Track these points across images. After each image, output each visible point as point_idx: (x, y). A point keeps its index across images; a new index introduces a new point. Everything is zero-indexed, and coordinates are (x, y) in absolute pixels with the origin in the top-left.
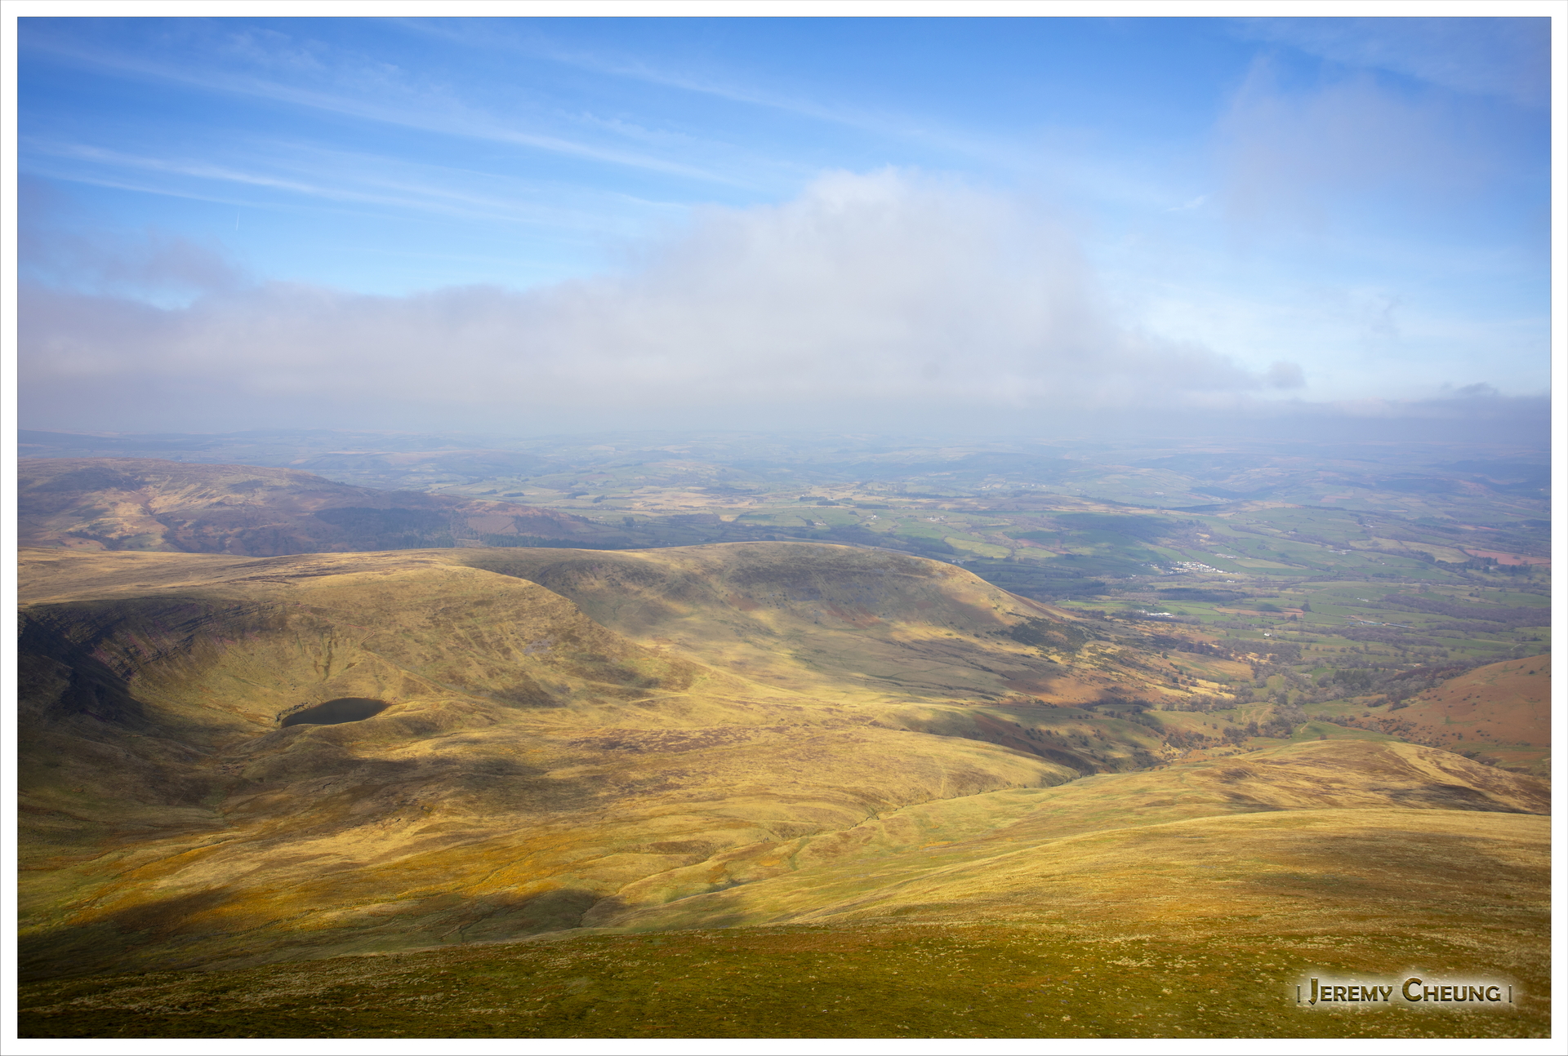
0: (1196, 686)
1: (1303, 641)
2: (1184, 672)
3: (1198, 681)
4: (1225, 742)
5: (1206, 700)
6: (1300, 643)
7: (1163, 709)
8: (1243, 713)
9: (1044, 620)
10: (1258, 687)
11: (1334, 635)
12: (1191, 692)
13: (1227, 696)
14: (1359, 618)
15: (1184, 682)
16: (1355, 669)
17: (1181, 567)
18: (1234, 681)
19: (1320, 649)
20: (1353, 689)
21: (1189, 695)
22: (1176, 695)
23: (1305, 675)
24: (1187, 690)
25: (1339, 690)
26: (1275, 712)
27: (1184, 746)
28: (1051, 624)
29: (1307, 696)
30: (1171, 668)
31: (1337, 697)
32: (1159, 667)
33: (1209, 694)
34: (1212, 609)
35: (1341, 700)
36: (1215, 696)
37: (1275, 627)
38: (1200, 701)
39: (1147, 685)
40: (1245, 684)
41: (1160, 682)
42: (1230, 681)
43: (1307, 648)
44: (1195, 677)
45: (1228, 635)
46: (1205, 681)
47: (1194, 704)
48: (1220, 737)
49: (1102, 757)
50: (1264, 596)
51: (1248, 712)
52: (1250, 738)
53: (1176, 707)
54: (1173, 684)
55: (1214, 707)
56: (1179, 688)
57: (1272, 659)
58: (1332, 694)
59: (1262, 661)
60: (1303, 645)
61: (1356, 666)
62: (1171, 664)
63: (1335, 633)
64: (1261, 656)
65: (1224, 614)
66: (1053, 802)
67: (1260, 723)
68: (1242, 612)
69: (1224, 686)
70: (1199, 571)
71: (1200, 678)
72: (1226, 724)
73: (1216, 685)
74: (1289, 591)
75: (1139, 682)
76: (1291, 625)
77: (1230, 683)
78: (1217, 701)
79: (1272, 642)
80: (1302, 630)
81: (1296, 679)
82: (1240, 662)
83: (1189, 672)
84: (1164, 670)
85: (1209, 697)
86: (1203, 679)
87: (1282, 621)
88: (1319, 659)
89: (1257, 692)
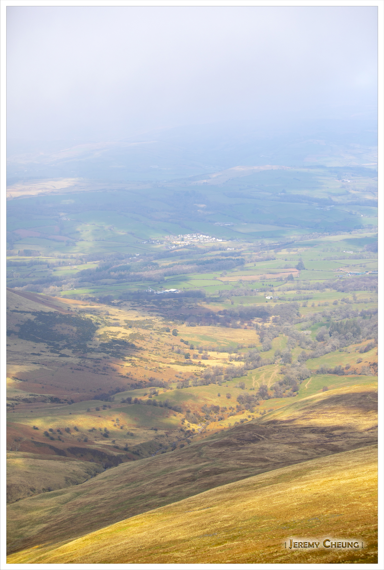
0: (207, 359)
1: (300, 299)
2: (195, 347)
3: (210, 353)
4: (239, 410)
5: (218, 372)
6: (298, 302)
7: (178, 387)
8: (253, 378)
9: (50, 313)
10: (265, 350)
11: (328, 290)
12: (203, 366)
13: (237, 364)
14: (346, 270)
15: (196, 357)
16: (347, 319)
17: (183, 240)
18: (242, 347)
19: (316, 305)
20: (346, 338)
21: (202, 369)
22: (190, 371)
23: (305, 332)
24: (199, 365)
25: (335, 341)
26: (282, 372)
27: (202, 421)
28: (58, 317)
29: (309, 352)
30: (182, 344)
31: (334, 348)
32: (171, 345)
33: (221, 365)
34: (215, 279)
35: (337, 351)
36: (226, 366)
37: (275, 289)
38: (212, 373)
39: (161, 365)
40: (253, 350)
41: (173, 361)
42: (239, 348)
43: (304, 306)
44: (205, 350)
45: (232, 303)
46: (215, 353)
47: (207, 377)
48: (234, 406)
49: (124, 446)
50: (262, 260)
51: (258, 376)
52: (262, 401)
53: (190, 383)
54: (185, 361)
55: (226, 378)
56: (191, 364)
57: (275, 321)
58: (330, 346)
59: (265, 324)
60: (301, 303)
61: (348, 316)
62: (182, 341)
63: (327, 287)
64: (265, 321)
65: (227, 283)
66: (79, 500)
67: (269, 386)
68: (244, 278)
69: (234, 355)
70: (199, 242)
71: (210, 350)
72: (239, 392)
73: (226, 355)
74: (284, 252)
75: (152, 363)
76: (289, 285)
77: (239, 351)
78: (229, 371)
79: (273, 305)
80: (298, 289)
81: (298, 337)
82: (246, 328)
83: (200, 346)
84: (176, 348)
85: (221, 369)
86: (213, 350)
87: (280, 283)
88: (315, 315)
89: (265, 356)
